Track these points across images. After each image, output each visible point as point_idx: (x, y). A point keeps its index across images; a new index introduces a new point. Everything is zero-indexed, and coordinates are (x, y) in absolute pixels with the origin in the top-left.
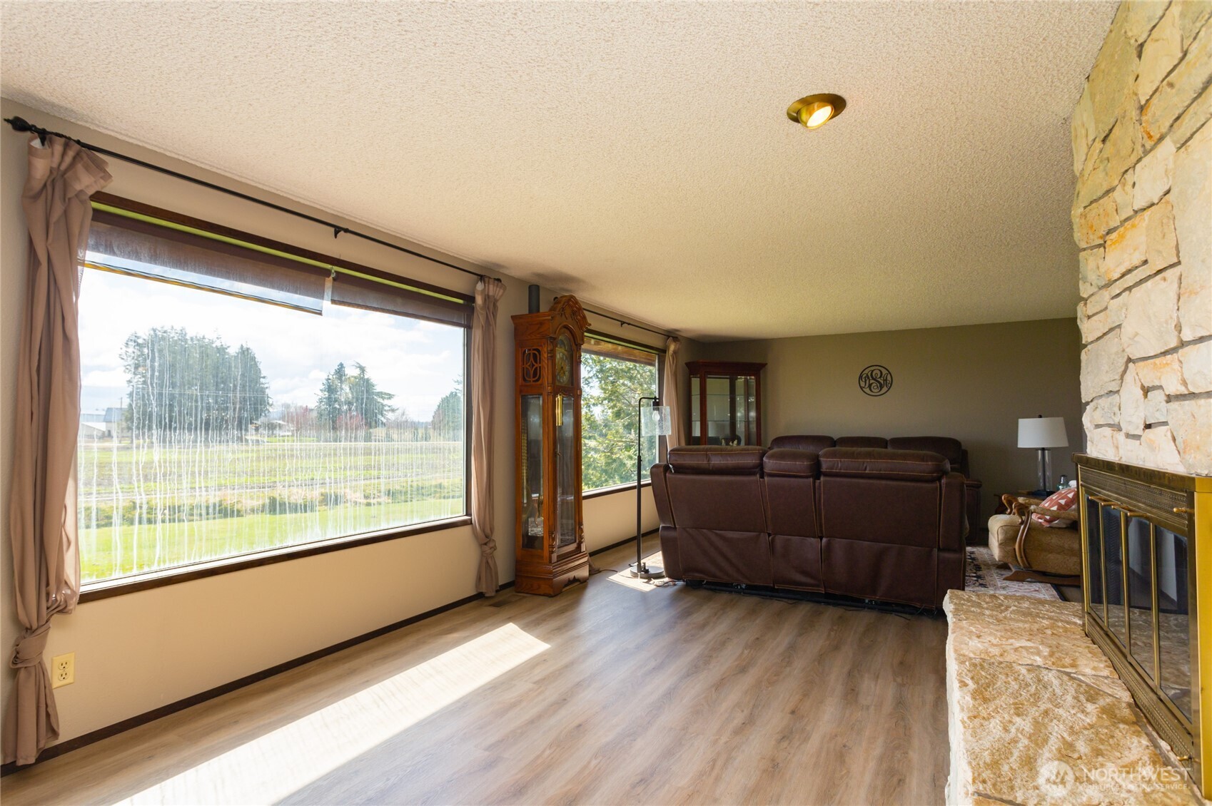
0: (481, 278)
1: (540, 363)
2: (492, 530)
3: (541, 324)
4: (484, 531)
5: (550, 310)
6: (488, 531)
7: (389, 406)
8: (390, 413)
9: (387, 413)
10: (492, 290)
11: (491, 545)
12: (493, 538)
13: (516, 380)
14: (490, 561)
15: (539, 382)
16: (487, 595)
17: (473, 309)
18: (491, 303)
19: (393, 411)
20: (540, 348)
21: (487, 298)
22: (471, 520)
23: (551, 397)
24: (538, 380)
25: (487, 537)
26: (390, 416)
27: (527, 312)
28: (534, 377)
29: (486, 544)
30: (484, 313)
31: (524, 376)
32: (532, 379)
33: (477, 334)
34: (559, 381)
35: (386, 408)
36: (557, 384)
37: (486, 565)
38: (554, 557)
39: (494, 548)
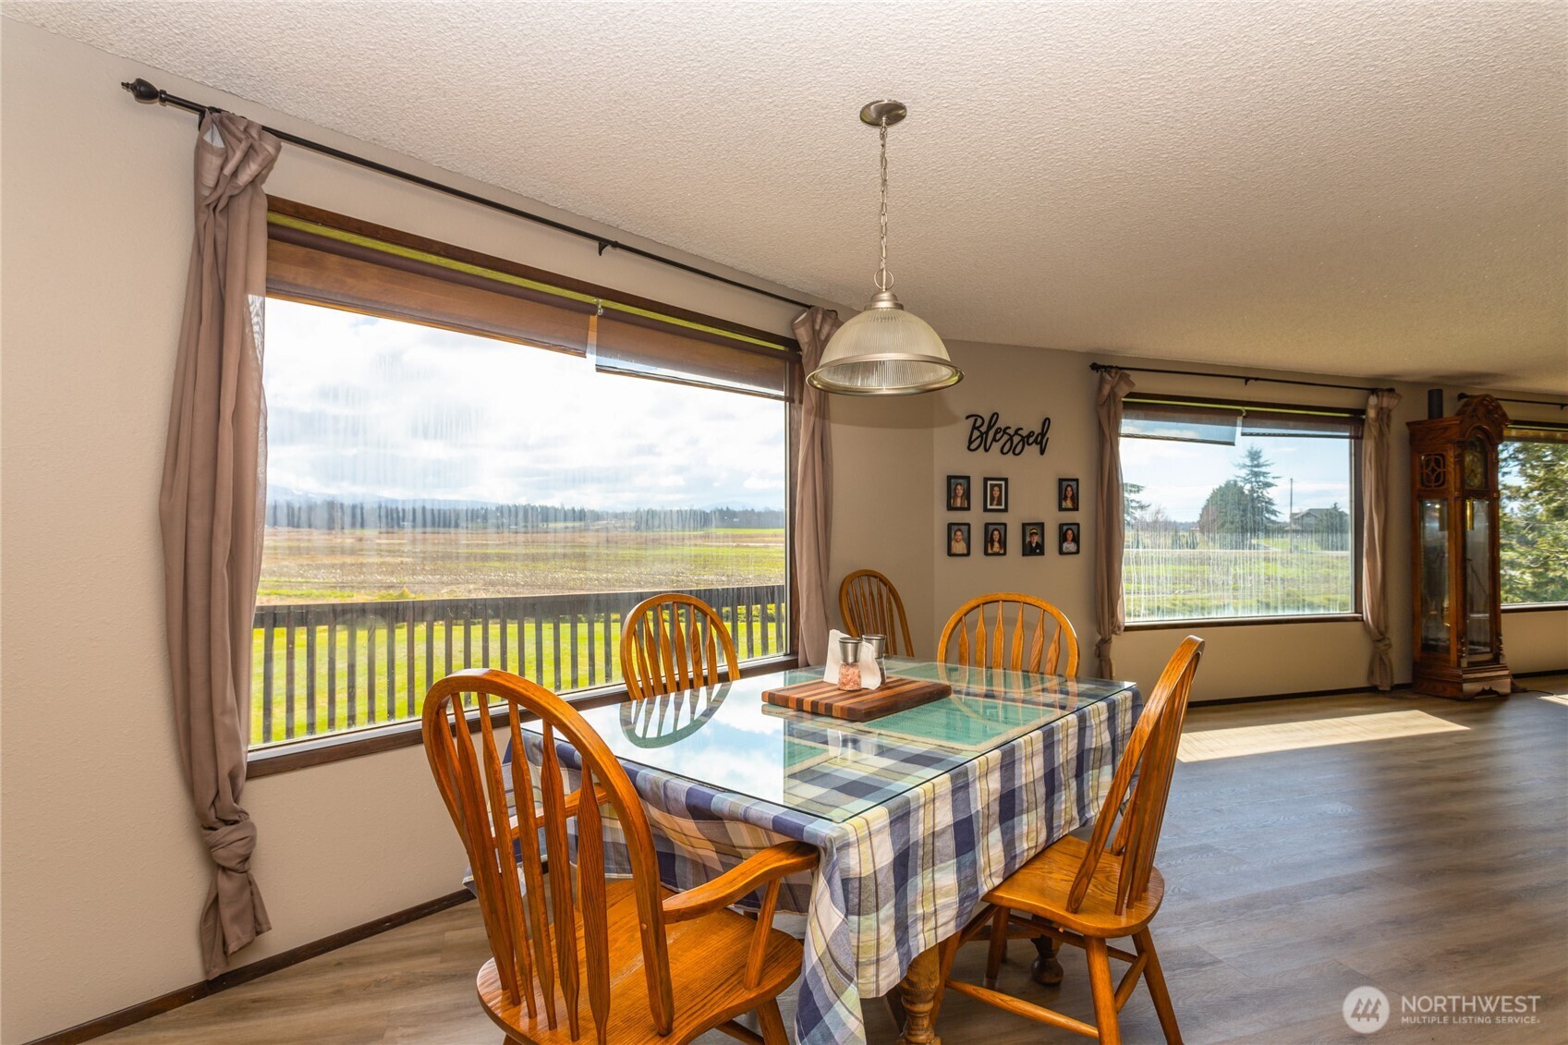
0: (1374, 391)
1: (1444, 468)
2: (1387, 628)
3: (1446, 429)
4: (1377, 627)
5: (1458, 414)
6: (1382, 629)
7: (1138, 502)
8: (1139, 510)
9: (1134, 511)
10: (1387, 401)
11: (1387, 642)
12: (1387, 636)
13: (1413, 485)
14: (1384, 657)
15: (1445, 486)
16: (1380, 689)
17: (1362, 422)
18: (1384, 416)
19: (1142, 507)
20: (1444, 453)
21: (1380, 410)
22: (1362, 617)
23: (1459, 503)
24: (1443, 483)
25: (1381, 634)
26: (1138, 514)
27: (1426, 418)
28: (1436, 482)
29: (1379, 641)
30: (1377, 424)
31: (1422, 479)
32: (1433, 485)
33: (1369, 446)
34: (1469, 485)
35: (1134, 504)
36: (1467, 487)
37: (1378, 660)
38: (1464, 663)
39: (1390, 646)
